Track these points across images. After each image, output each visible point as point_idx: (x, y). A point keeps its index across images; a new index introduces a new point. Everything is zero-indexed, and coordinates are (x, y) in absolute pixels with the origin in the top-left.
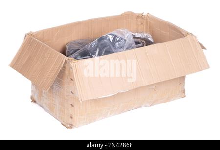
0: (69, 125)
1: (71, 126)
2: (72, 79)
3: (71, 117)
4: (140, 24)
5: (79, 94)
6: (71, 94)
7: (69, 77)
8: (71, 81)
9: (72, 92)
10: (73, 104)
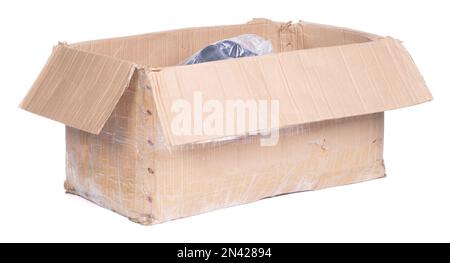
0: (145, 219)
1: (149, 219)
2: (149, 112)
3: (150, 200)
4: (285, 44)
5: (165, 132)
6: (148, 145)
7: (143, 108)
8: (149, 116)
9: (149, 142)
10: (152, 168)
